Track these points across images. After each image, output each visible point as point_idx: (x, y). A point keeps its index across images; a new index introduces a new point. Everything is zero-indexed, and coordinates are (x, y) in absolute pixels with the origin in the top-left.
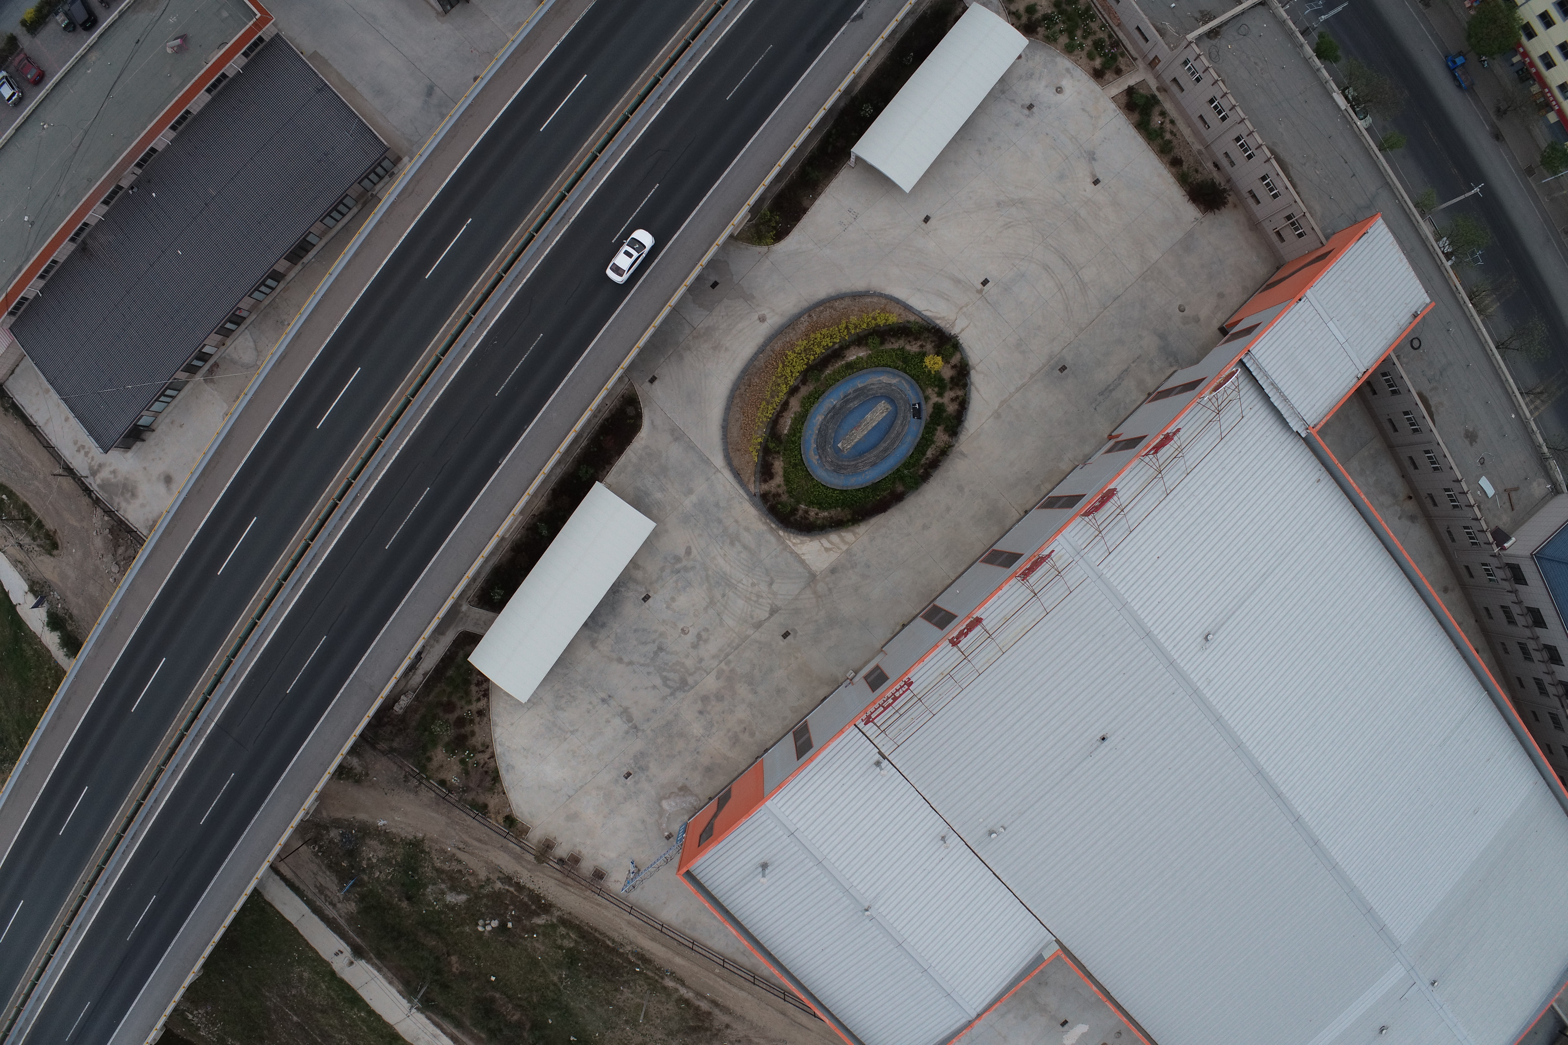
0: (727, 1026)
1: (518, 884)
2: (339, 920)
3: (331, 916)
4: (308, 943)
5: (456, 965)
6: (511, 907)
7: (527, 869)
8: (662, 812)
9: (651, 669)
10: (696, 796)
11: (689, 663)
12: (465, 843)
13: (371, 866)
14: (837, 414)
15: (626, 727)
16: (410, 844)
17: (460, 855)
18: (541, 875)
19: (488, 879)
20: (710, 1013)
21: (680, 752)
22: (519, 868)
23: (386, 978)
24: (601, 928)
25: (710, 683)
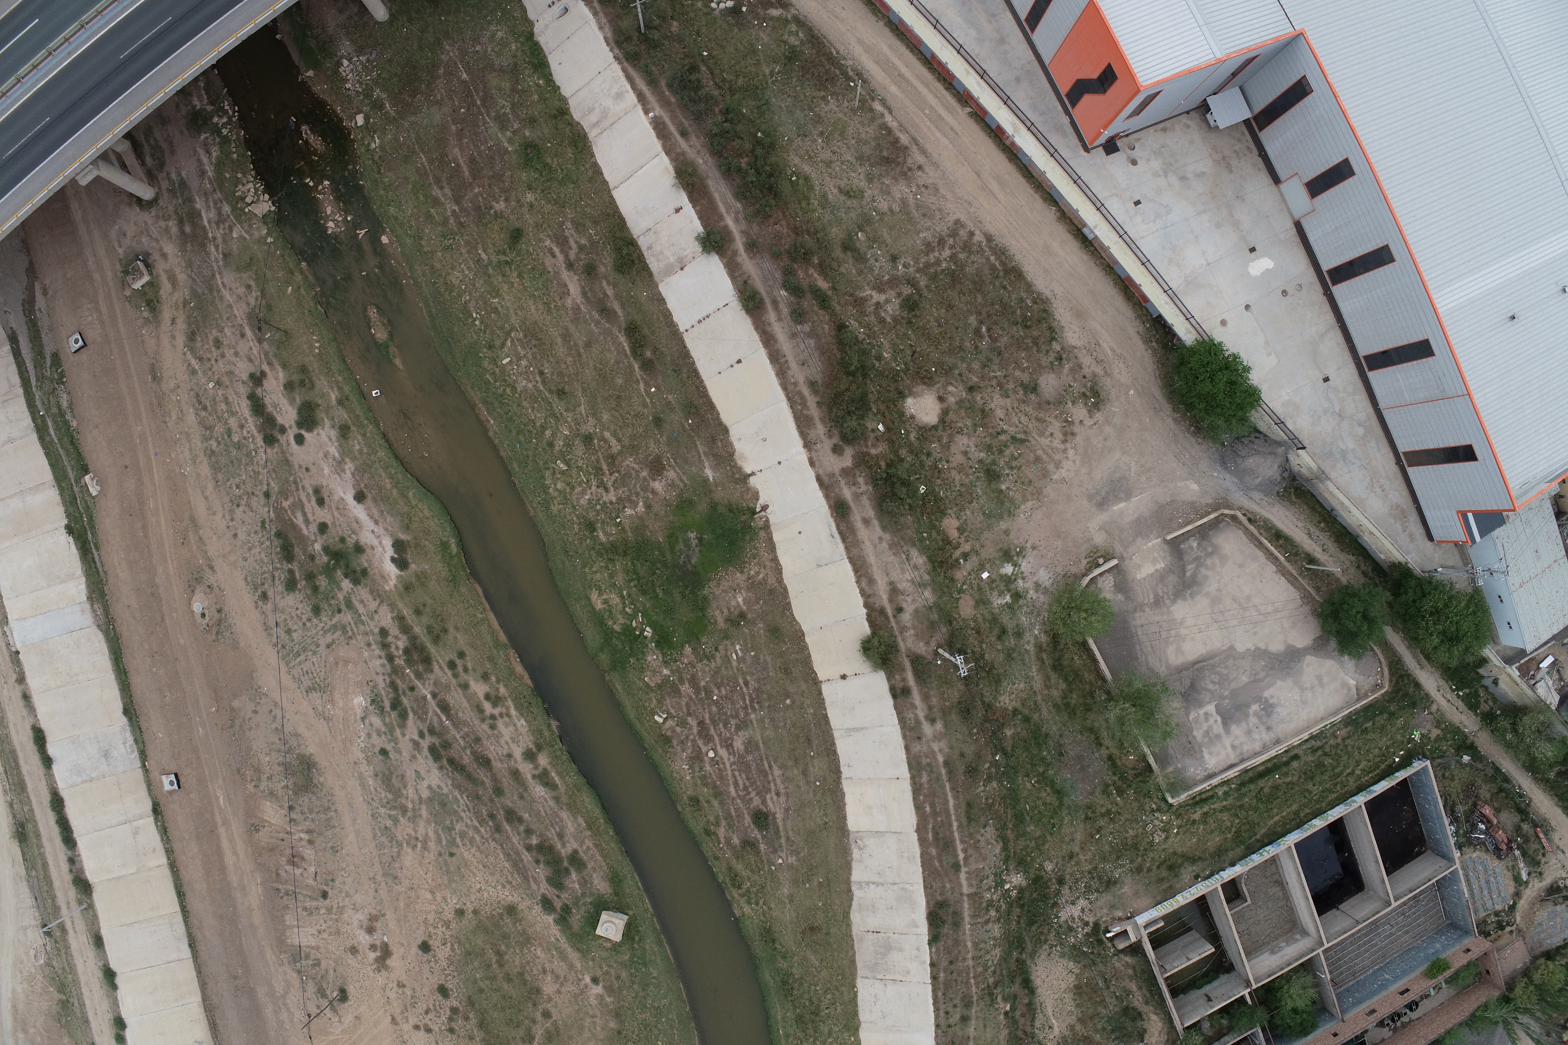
5: (675, 28)
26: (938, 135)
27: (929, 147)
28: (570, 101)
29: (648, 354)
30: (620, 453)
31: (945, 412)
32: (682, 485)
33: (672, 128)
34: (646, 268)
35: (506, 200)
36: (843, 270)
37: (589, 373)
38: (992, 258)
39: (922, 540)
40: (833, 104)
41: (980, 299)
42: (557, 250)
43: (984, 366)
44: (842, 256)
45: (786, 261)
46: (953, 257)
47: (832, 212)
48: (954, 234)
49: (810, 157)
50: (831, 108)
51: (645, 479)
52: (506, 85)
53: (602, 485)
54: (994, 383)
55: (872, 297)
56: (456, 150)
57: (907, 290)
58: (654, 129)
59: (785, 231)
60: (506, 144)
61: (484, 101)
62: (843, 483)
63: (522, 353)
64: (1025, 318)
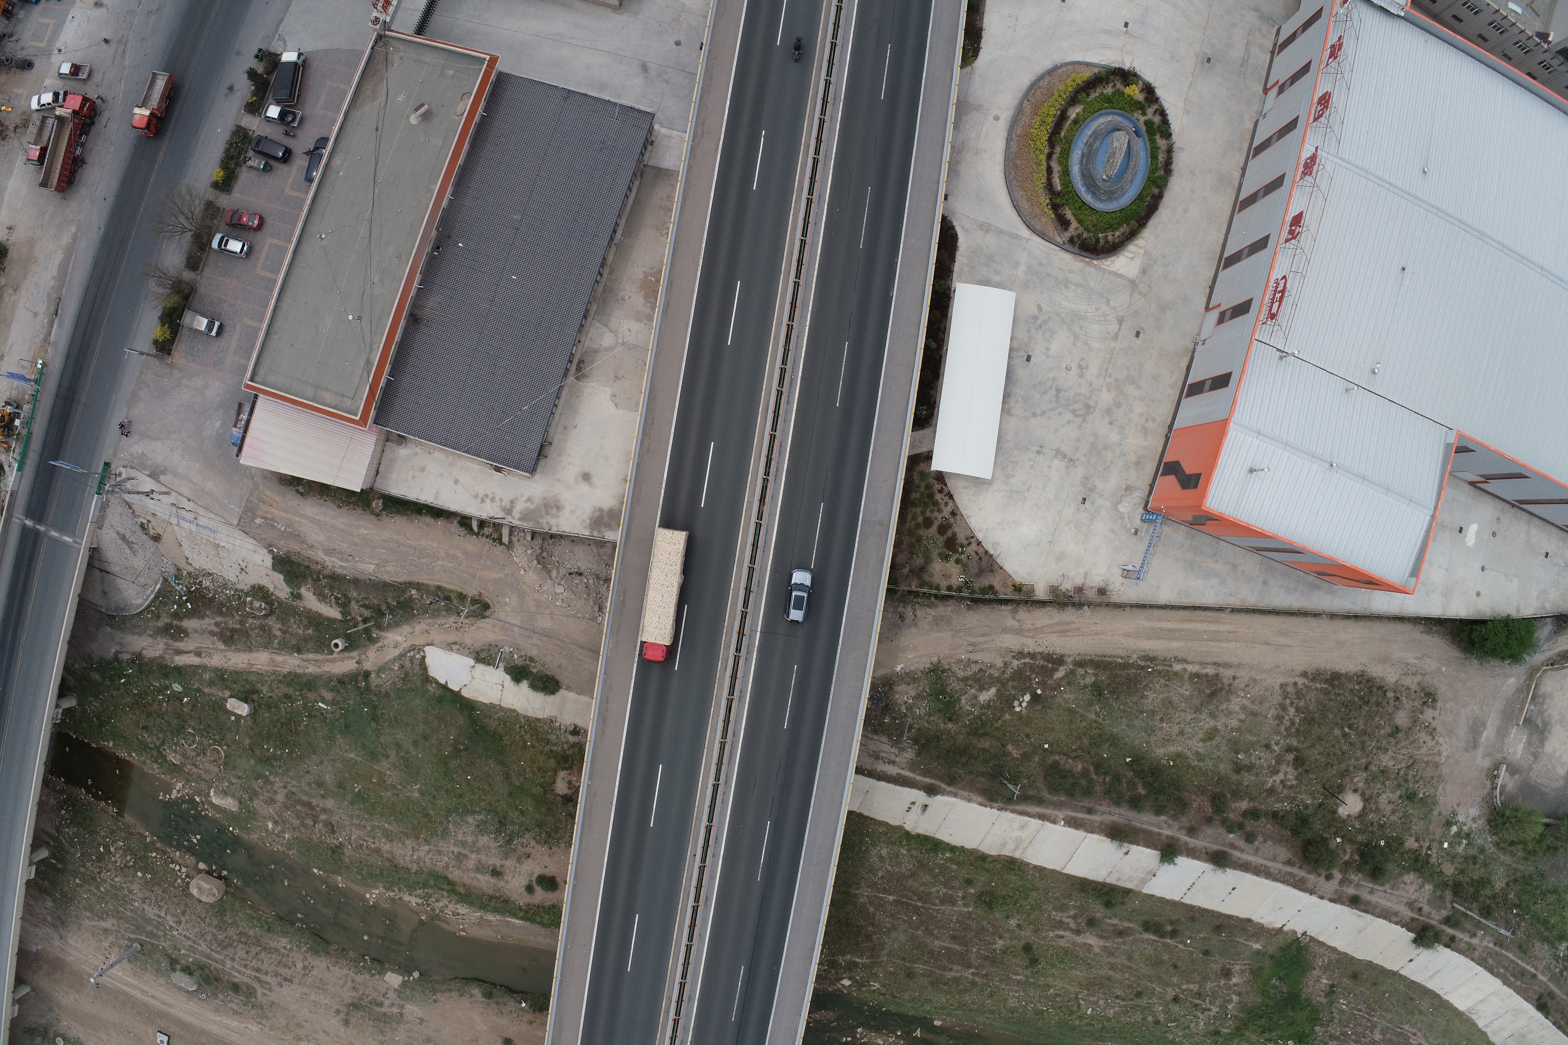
0: (1234, 678)
1: (1029, 653)
2: (903, 772)
3: (895, 774)
4: (875, 820)
5: (1014, 752)
6: (1034, 676)
7: (1030, 637)
8: (1121, 516)
9: (1060, 409)
10: (1140, 489)
11: (1084, 390)
12: (973, 644)
13: (910, 708)
14: (1088, 157)
15: (1064, 464)
16: (930, 672)
17: (974, 657)
18: (1043, 635)
19: (1005, 663)
20: (1217, 675)
21: (1112, 462)
22: (1024, 640)
23: (963, 798)
24: (1108, 652)
25: (1106, 398)
26: (1225, 645)
27: (1227, 659)
28: (980, 848)
29: (1169, 928)
30: (1200, 987)
31: (1363, 795)
32: (1247, 967)
33: (1081, 815)
34: (1127, 892)
35: (1001, 937)
36: (1246, 783)
37: (1144, 970)
38: (1318, 685)
39: (1404, 868)
40: (1150, 695)
41: (1331, 716)
42: (1061, 933)
43: (1363, 749)
44: (1239, 777)
45: (1217, 818)
46: (1298, 710)
47: (1211, 759)
48: (1285, 695)
49: (1168, 741)
50: (1153, 698)
51: (1225, 984)
52: (927, 878)
53: (1204, 1010)
54: (1375, 751)
55: (1274, 781)
56: (936, 942)
57: (1290, 757)
58: (1069, 827)
59: (1199, 800)
60: (965, 910)
61: (920, 899)
62: (1345, 889)
63: (1096, 999)
64: (1361, 698)
